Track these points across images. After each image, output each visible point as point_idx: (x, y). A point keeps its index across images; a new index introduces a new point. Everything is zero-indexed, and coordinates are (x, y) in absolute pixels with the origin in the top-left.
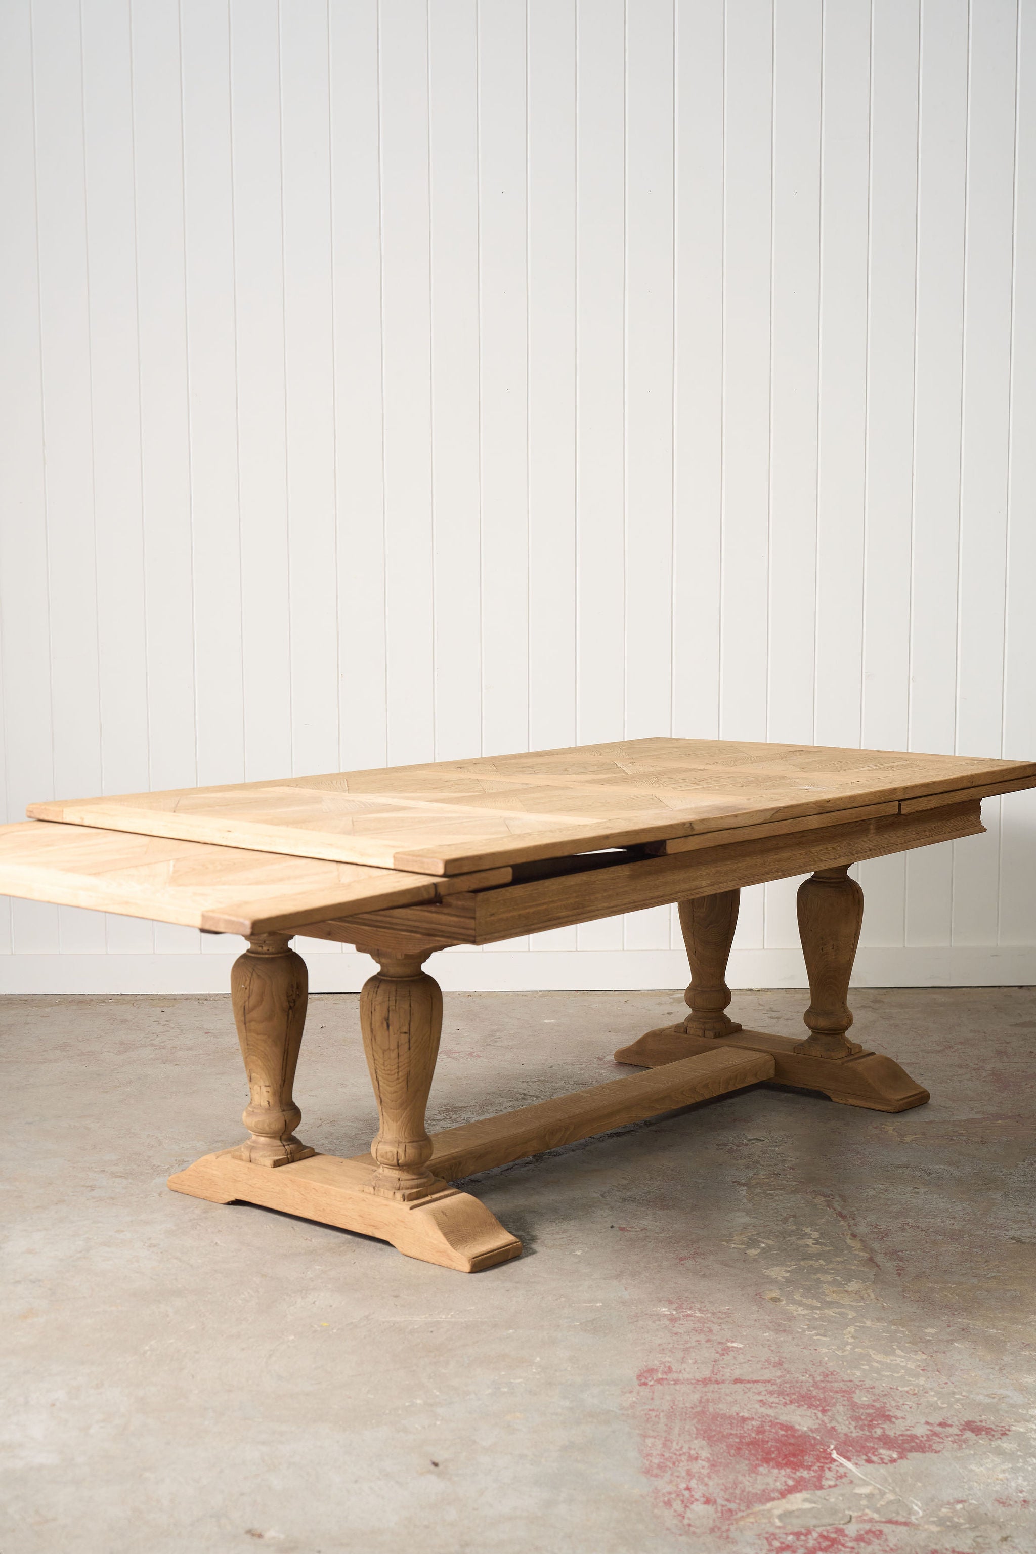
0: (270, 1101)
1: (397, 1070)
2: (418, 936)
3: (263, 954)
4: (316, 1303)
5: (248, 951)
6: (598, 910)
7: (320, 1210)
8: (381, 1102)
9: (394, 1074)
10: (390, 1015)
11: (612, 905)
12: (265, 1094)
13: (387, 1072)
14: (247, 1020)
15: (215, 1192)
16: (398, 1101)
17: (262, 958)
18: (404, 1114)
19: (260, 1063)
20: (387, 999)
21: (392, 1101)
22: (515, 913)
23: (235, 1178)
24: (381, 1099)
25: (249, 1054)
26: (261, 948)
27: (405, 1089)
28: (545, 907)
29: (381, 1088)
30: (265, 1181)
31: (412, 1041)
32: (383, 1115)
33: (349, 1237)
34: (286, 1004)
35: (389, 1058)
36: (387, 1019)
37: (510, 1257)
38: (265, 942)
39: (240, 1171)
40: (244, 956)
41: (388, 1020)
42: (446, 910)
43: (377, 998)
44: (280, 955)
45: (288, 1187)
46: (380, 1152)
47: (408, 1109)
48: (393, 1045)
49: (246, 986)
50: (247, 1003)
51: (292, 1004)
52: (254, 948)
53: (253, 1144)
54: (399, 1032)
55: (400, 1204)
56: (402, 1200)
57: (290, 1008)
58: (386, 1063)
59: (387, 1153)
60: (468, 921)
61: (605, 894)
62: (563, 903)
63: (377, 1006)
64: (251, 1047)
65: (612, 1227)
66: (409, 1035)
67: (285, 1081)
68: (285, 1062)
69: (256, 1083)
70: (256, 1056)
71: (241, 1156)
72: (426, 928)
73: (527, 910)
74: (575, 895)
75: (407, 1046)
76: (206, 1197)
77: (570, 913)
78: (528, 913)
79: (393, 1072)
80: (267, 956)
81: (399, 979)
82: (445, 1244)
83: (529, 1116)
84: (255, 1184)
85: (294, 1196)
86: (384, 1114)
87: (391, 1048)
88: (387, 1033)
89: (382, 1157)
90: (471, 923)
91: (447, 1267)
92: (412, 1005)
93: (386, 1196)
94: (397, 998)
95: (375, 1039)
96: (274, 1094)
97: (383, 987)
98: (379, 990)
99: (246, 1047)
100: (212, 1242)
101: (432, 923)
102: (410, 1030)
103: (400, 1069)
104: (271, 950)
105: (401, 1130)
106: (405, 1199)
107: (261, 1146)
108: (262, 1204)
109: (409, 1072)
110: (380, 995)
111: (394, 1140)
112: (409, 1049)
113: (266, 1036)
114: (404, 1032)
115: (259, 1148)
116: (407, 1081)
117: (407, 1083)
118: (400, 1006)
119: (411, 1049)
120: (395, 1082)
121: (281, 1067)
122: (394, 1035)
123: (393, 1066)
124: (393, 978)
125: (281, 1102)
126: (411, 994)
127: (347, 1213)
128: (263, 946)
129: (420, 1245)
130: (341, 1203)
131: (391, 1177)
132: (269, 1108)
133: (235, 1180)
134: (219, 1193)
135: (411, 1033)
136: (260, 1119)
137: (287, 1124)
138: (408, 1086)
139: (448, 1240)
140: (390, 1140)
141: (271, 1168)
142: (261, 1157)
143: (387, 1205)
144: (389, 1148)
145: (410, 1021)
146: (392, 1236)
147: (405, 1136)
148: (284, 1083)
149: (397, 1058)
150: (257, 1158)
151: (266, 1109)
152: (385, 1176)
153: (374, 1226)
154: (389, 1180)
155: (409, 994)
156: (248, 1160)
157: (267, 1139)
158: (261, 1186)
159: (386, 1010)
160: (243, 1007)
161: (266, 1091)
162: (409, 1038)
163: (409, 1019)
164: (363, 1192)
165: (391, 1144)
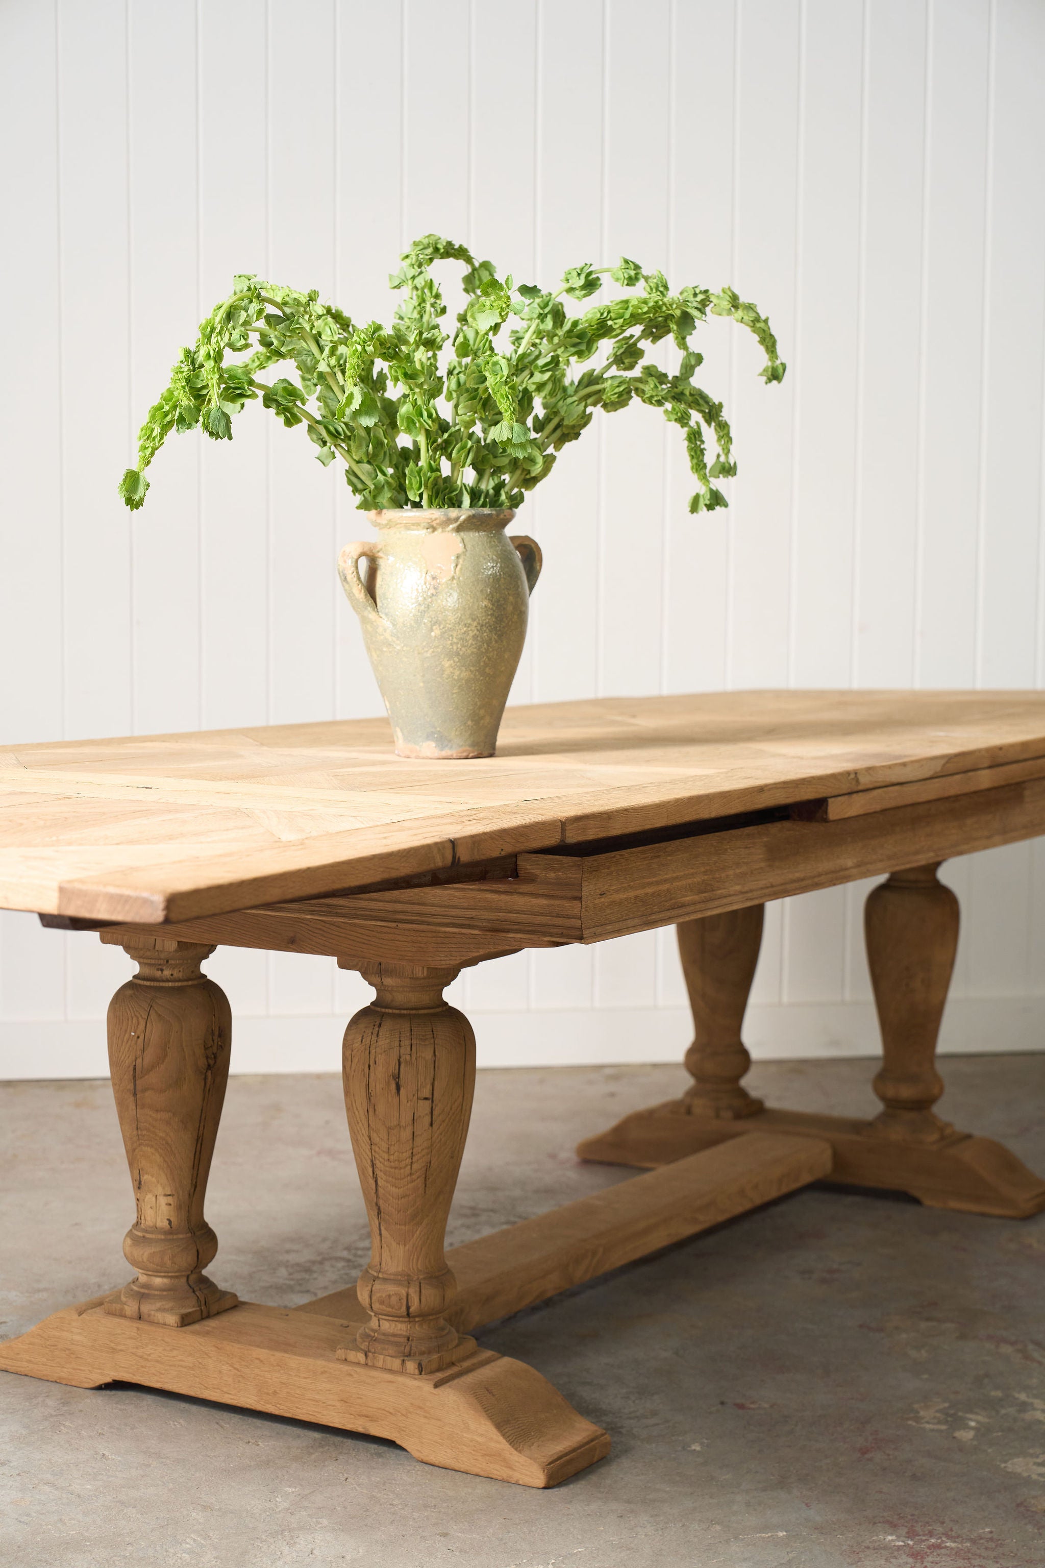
0: (172, 1219)
1: (408, 1161)
2: (476, 932)
3: (163, 981)
4: (315, 1551)
5: (135, 977)
6: (730, 896)
7: (268, 1394)
8: (379, 1212)
9: (405, 1167)
10: (402, 1070)
11: (746, 889)
12: (164, 1208)
13: (393, 1164)
14: (139, 1088)
15: (74, 1369)
16: (409, 1212)
17: (162, 987)
18: (418, 1232)
19: (157, 1158)
20: (397, 1044)
21: (399, 1211)
22: (632, 894)
23: (112, 1345)
24: (379, 1209)
25: (140, 1145)
26: (160, 972)
27: (421, 1190)
28: (666, 886)
29: (381, 1190)
30: (168, 1348)
31: (435, 1113)
32: (380, 1234)
33: (317, 1435)
34: (202, 1062)
35: (398, 1141)
36: (397, 1077)
38: (167, 961)
39: (124, 1334)
40: (129, 986)
41: (399, 1077)
42: (525, 888)
43: (380, 1043)
44: (190, 983)
45: (210, 1357)
46: (378, 1295)
47: (424, 1223)
48: (406, 1118)
49: (138, 1033)
50: (139, 1061)
51: (211, 1062)
52: (148, 971)
53: (143, 1291)
54: (415, 1097)
55: (415, 1379)
56: (417, 1372)
57: (209, 1067)
58: (392, 1148)
59: (389, 1296)
60: (567, 904)
61: (738, 871)
64: (144, 1132)
66: (432, 1102)
67: (196, 1187)
68: (198, 1153)
69: (150, 1191)
70: (152, 1146)
71: (122, 1310)
72: (488, 919)
73: (647, 890)
74: (703, 869)
75: (427, 1120)
76: (60, 1378)
77: (696, 898)
78: (647, 894)
79: (403, 1164)
80: (170, 984)
81: (413, 1012)
82: (499, 1442)
84: (149, 1355)
85: (220, 1372)
86: (384, 1232)
87: (403, 1124)
88: (395, 1100)
89: (382, 1303)
90: (572, 907)
91: (503, 1481)
92: (437, 1054)
93: (389, 1367)
94: (414, 1042)
95: (375, 1110)
96: (179, 1208)
97: (387, 1025)
98: (381, 1030)
99: (135, 1132)
100: (96, 1453)
101: (499, 910)
102: (433, 1094)
103: (415, 1159)
104: (177, 974)
105: (411, 1258)
106: (422, 1371)
107: (156, 1293)
108: (161, 1386)
109: (430, 1162)
110: (384, 1038)
111: (401, 1275)
112: (431, 1125)
113: (170, 1114)
114: (424, 1096)
115: (155, 1295)
116: (426, 1178)
117: (425, 1180)
118: (418, 1055)
119: (434, 1126)
120: (406, 1180)
121: (192, 1164)
122: (408, 1102)
123: (404, 1154)
124: (405, 1012)
125: (189, 1222)
126: (435, 1035)
127: (317, 1397)
128: (164, 968)
129: (453, 1444)
130: (308, 1381)
131: (394, 1335)
132: (171, 1231)
133: (113, 1349)
134: (84, 1371)
135: (434, 1098)
136: (158, 1249)
137: (200, 1256)
138: (425, 1186)
139: (503, 1435)
140: (394, 1275)
141: (178, 1327)
142: (159, 1310)
143: (392, 1382)
144: (391, 1289)
145: (434, 1079)
146: (402, 1432)
147: (418, 1268)
148: (195, 1190)
149: (411, 1141)
150: (153, 1313)
151: (166, 1233)
152: (384, 1334)
153: (367, 1417)
154: (392, 1339)
155: (432, 1036)
156: (136, 1315)
157: (166, 1281)
158: (160, 1357)
159: (395, 1062)
160: (132, 1067)
161: (166, 1204)
162: (432, 1108)
163: (432, 1076)
164: (344, 1362)
165: (396, 1282)
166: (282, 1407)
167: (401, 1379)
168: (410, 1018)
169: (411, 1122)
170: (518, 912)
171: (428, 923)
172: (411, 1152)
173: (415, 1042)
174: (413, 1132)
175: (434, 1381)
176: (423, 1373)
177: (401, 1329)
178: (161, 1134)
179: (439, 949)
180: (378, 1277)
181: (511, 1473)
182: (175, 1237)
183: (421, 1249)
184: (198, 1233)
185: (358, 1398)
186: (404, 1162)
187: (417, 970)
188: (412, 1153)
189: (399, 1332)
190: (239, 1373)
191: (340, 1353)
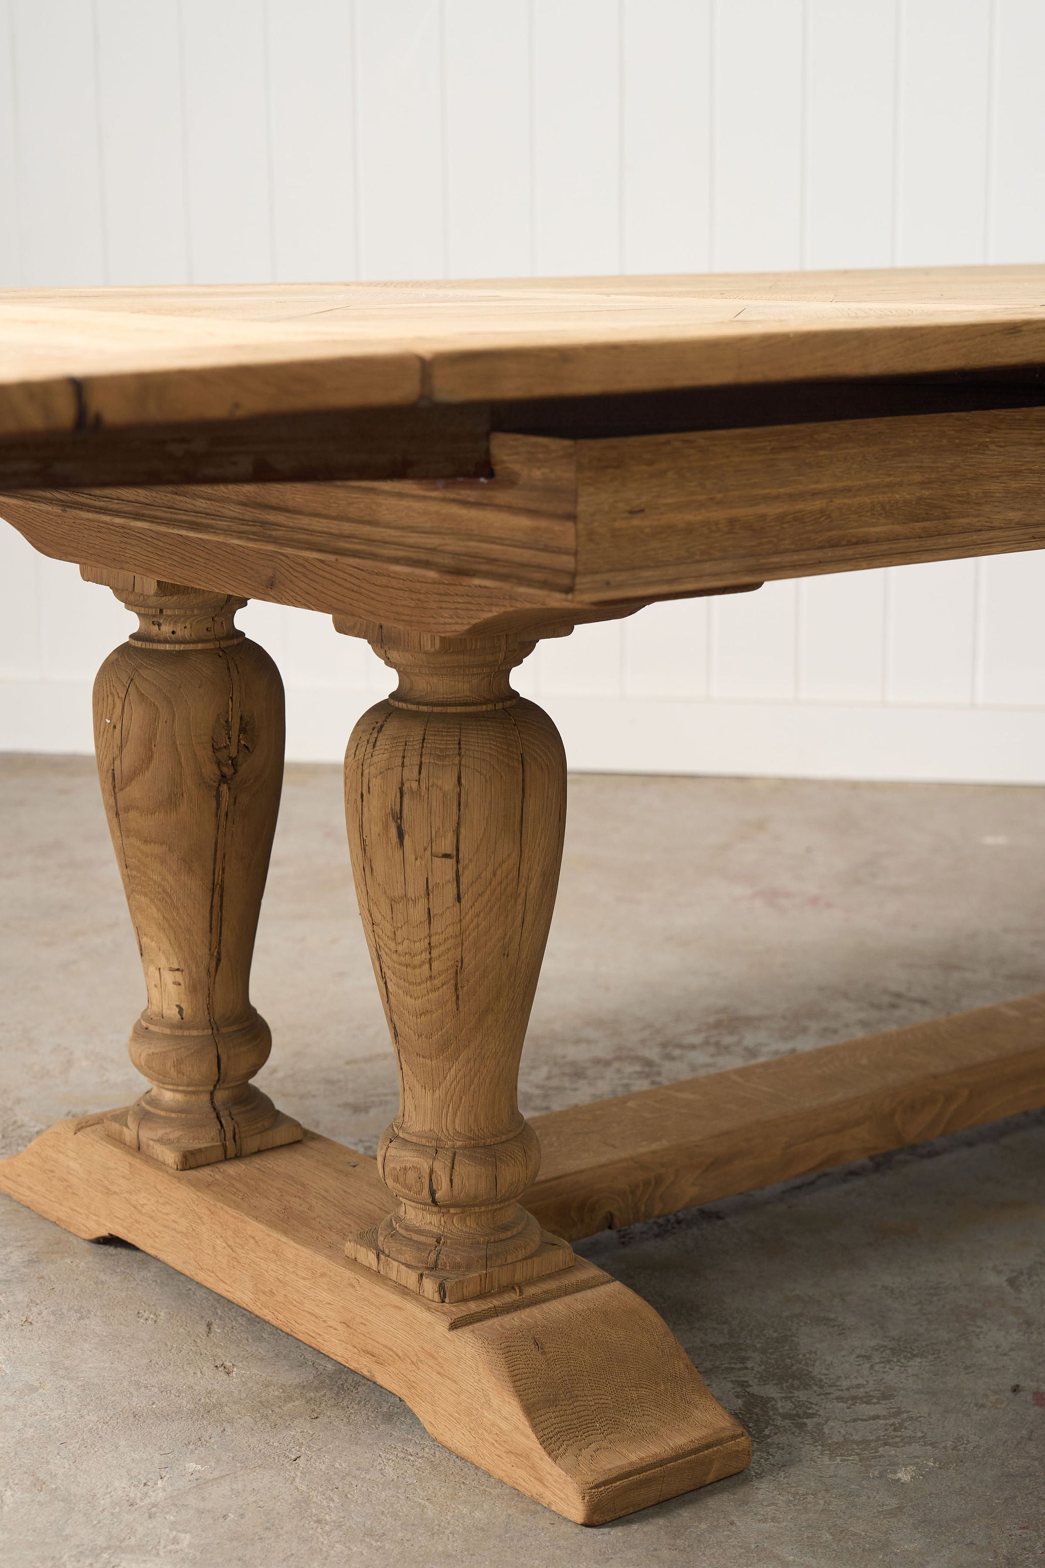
0: (183, 1006)
1: (425, 956)
2: (432, 574)
3: (159, 642)
5: (132, 637)
6: (992, 528)
8: (396, 1035)
9: (420, 966)
10: (405, 805)
12: (172, 988)
13: (402, 959)
14: (121, 804)
15: (72, 1210)
16: (435, 1037)
17: (162, 654)
18: (452, 1072)
19: (155, 912)
20: (402, 764)
21: (420, 1036)
22: (719, 514)
23: (107, 1183)
24: (395, 1028)
26: (156, 628)
27: (451, 1006)
28: (817, 504)
29: (392, 999)
30: (161, 1200)
31: (464, 880)
32: (401, 1068)
34: (210, 770)
35: (407, 922)
36: (398, 817)
37: (711, 1478)
38: (161, 611)
39: (117, 1169)
40: (123, 650)
41: (401, 818)
42: (502, 496)
43: (375, 759)
44: (200, 646)
45: (204, 1224)
46: (392, 1165)
47: (463, 1057)
48: (416, 886)
49: (114, 720)
50: (117, 762)
51: (228, 771)
52: (148, 629)
53: (151, 1109)
54: (428, 853)
55: (429, 1309)
56: (437, 1297)
57: (223, 778)
58: (398, 933)
59: (408, 1170)
60: (557, 527)
61: (1014, 485)
62: (881, 498)
63: (374, 781)
64: (134, 873)
65: (1016, 1389)
66: (458, 862)
67: (219, 960)
68: (216, 910)
69: (153, 961)
70: (146, 895)
71: (121, 1134)
72: (454, 554)
73: (762, 509)
74: (917, 478)
75: (451, 891)
76: (59, 1219)
77: (899, 529)
78: (764, 517)
79: (417, 960)
80: (168, 647)
81: (437, 709)
82: (526, 1437)
83: (864, 1061)
84: (143, 1206)
86: (404, 1066)
87: (411, 894)
88: (398, 855)
89: (396, 1179)
90: (565, 532)
91: (530, 1499)
92: (463, 781)
93: (401, 1283)
94: (425, 760)
95: (371, 868)
96: (193, 989)
97: (398, 729)
98: (388, 740)
99: (125, 870)
101: (470, 536)
102: (458, 850)
103: (435, 953)
104: (182, 632)
105: (444, 1111)
106: (445, 1296)
107: (163, 1113)
108: (156, 1254)
109: (462, 961)
110: (382, 751)
111: (426, 1138)
112: (459, 899)
113: (164, 846)
114: (443, 852)
115: (160, 1117)
116: (456, 985)
117: (456, 989)
118: (431, 781)
119: (463, 901)
120: (424, 986)
121: (207, 925)
122: (416, 859)
123: (417, 944)
124: (425, 709)
125: (210, 1008)
126: (463, 751)
127: (317, 1311)
128: (161, 621)
129: (472, 1425)
130: (307, 1283)
131: (420, 1232)
132: (183, 1024)
133: (107, 1189)
134: (80, 1214)
135: (461, 856)
136: (158, 1050)
137: (222, 1066)
138: (458, 998)
139: (534, 1426)
140: (417, 1136)
141: (177, 1169)
142: (160, 1141)
143: (400, 1308)
144: (409, 1158)
145: (458, 824)
146: (413, 1390)
147: (455, 1129)
148: (217, 965)
149: (426, 923)
150: (151, 1143)
151: (173, 1026)
152: (407, 1228)
153: (373, 1356)
154: (415, 1237)
155: (457, 752)
156: (134, 1144)
157: (179, 1097)
158: (153, 1211)
159: (394, 792)
160: (110, 771)
161: (174, 983)
162: (457, 871)
163: (455, 817)
164: (353, 1262)
165: (419, 1148)
166: (280, 1317)
167: (411, 1307)
168: (427, 719)
169: (423, 892)
170: (493, 540)
171: (374, 557)
172: (427, 941)
173: (427, 761)
174: (429, 909)
175: (454, 1317)
176: (447, 1300)
177: (431, 1223)
178: (155, 877)
179: (444, 605)
180: (397, 1137)
181: (540, 1488)
182: (186, 1033)
183: (461, 1099)
184: (223, 1030)
185: (362, 1323)
186: (419, 957)
187: (425, 639)
188: (430, 944)
189: (428, 1228)
190: (234, 1255)
191: (350, 1248)
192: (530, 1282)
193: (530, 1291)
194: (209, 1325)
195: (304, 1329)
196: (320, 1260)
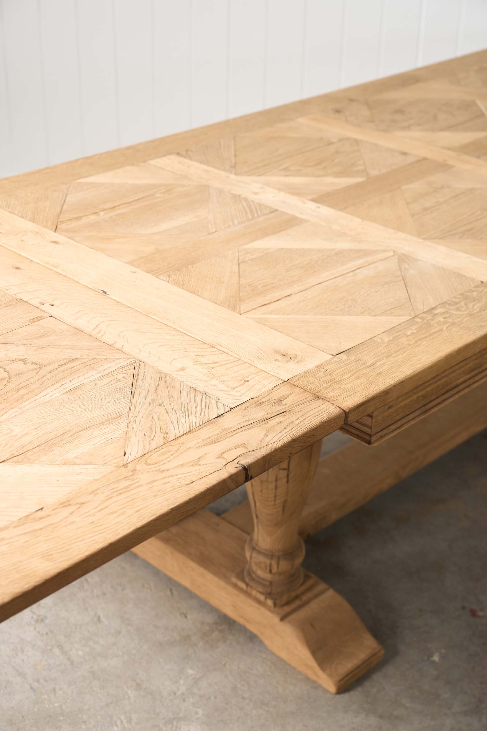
7: (196, 585)
8: (257, 517)
9: (271, 501)
13: (265, 498)
16: (274, 521)
21: (268, 520)
29: (257, 508)
31: (290, 476)
35: (267, 488)
47: (283, 527)
48: (272, 478)
55: (271, 611)
56: (272, 607)
58: (264, 491)
59: (260, 562)
65: (463, 608)
66: (288, 471)
75: (285, 480)
86: (260, 527)
87: (270, 480)
89: (256, 564)
93: (258, 599)
102: (289, 467)
103: (277, 498)
105: (275, 543)
106: (275, 607)
109: (287, 500)
111: (268, 551)
112: (288, 482)
114: (283, 468)
116: (284, 507)
120: (272, 507)
123: (271, 495)
130: (216, 589)
135: (290, 469)
138: (284, 511)
139: (315, 659)
140: (264, 550)
143: (259, 609)
146: (262, 635)
147: (278, 549)
149: (275, 490)
152: (258, 577)
153: (245, 619)
162: (288, 474)
164: (235, 586)
165: (265, 555)
166: (203, 595)
167: (263, 610)
169: (275, 482)
174: (276, 485)
175: (281, 615)
177: (268, 578)
180: (255, 549)
181: (317, 679)
183: (281, 539)
185: (241, 608)
186: (271, 499)
188: (275, 495)
189: (266, 578)
191: (234, 580)
192: (303, 593)
193: (304, 598)
194: (171, 590)
195: (214, 602)
196: (222, 583)
